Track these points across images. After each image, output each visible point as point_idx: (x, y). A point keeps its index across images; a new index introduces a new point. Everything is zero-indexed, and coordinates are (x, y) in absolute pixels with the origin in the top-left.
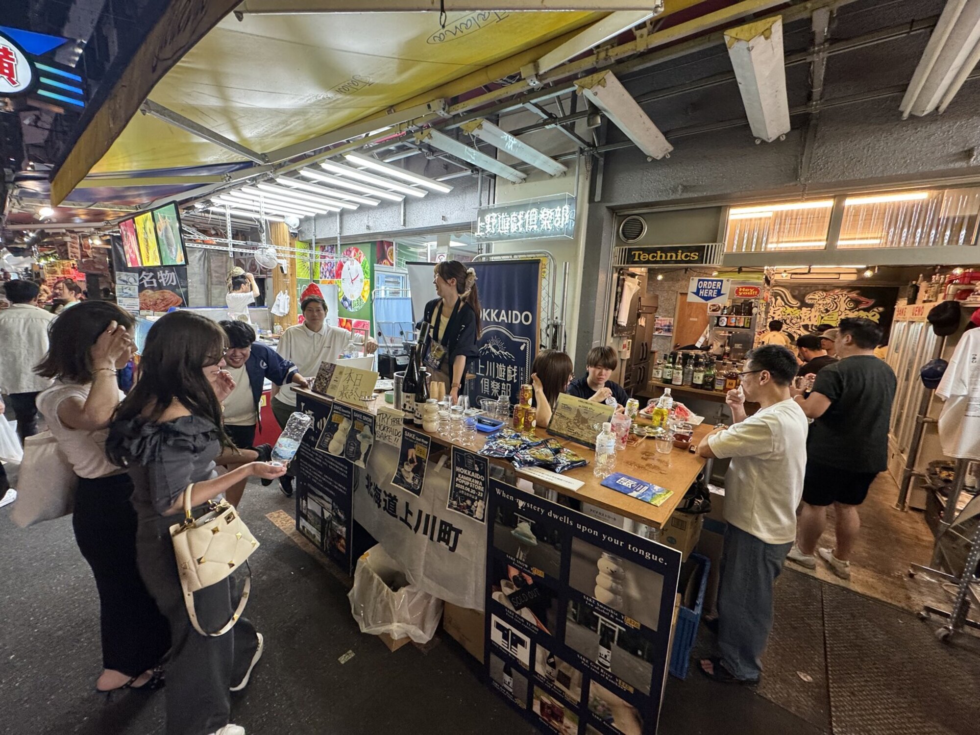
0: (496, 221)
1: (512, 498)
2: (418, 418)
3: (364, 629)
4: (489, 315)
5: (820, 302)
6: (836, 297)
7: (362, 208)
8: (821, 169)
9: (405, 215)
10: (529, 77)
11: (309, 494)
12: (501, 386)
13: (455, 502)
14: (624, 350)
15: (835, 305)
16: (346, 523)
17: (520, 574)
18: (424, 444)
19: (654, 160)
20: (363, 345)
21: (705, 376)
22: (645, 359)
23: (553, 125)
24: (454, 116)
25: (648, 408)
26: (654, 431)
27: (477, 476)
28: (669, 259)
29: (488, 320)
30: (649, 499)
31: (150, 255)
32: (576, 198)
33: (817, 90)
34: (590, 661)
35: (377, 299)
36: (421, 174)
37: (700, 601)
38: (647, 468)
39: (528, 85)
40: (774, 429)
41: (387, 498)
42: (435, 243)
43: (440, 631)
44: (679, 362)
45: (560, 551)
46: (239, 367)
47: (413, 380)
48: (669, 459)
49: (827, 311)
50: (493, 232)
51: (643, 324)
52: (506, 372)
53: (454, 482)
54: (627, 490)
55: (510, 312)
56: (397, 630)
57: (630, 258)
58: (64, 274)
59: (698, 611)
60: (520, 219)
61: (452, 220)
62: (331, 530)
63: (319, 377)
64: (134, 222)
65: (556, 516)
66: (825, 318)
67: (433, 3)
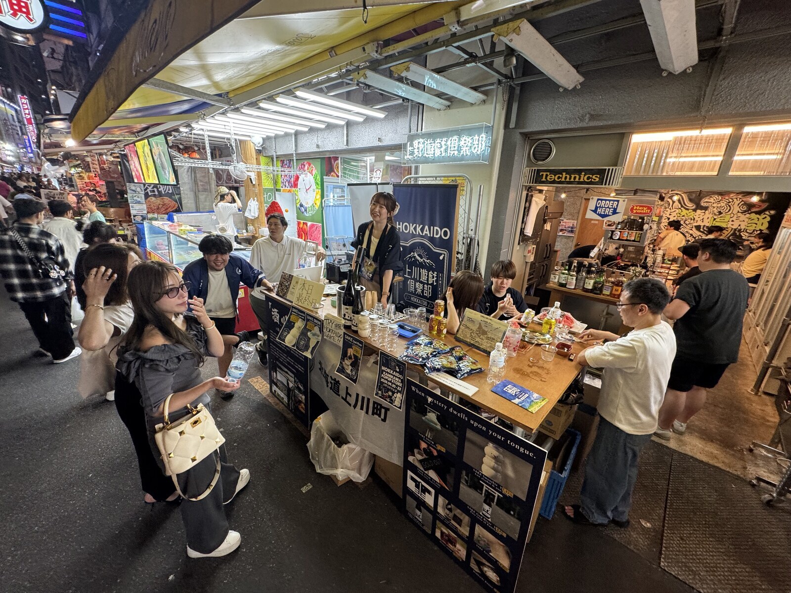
0: (423, 146)
1: (423, 395)
2: (354, 326)
3: (318, 471)
4: (415, 229)
5: (715, 205)
6: (731, 200)
7: (312, 130)
8: (723, 101)
9: (347, 136)
10: (451, 24)
11: (278, 369)
12: (424, 287)
13: (380, 392)
14: (529, 254)
15: (729, 208)
16: (305, 393)
17: (428, 447)
18: (359, 346)
19: (565, 89)
20: (315, 255)
21: (595, 283)
22: (548, 257)
23: (473, 64)
24: (386, 57)
25: (541, 314)
26: (542, 337)
27: (397, 375)
28: (572, 180)
29: (415, 233)
30: (527, 405)
31: (150, 174)
32: (492, 126)
33: (728, 27)
34: (476, 512)
35: (327, 206)
36: (359, 103)
37: (568, 467)
38: (531, 375)
39: (451, 30)
40: (640, 351)
41: (333, 382)
42: (373, 158)
43: (373, 474)
44: (574, 269)
45: (457, 436)
46: (220, 270)
47: (350, 294)
48: (550, 366)
49: (720, 213)
50: (420, 156)
51: (549, 228)
52: (428, 276)
53: (380, 377)
54: (512, 398)
55: (432, 227)
56: (341, 474)
57: (538, 178)
58: (89, 179)
59: (565, 475)
60: (443, 145)
61: (388, 141)
62: (295, 396)
63: (281, 284)
64: (135, 145)
65: (455, 412)
66: (716, 220)
67: (356, 2)
